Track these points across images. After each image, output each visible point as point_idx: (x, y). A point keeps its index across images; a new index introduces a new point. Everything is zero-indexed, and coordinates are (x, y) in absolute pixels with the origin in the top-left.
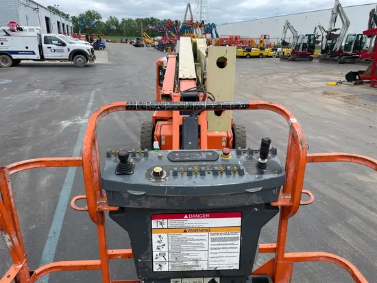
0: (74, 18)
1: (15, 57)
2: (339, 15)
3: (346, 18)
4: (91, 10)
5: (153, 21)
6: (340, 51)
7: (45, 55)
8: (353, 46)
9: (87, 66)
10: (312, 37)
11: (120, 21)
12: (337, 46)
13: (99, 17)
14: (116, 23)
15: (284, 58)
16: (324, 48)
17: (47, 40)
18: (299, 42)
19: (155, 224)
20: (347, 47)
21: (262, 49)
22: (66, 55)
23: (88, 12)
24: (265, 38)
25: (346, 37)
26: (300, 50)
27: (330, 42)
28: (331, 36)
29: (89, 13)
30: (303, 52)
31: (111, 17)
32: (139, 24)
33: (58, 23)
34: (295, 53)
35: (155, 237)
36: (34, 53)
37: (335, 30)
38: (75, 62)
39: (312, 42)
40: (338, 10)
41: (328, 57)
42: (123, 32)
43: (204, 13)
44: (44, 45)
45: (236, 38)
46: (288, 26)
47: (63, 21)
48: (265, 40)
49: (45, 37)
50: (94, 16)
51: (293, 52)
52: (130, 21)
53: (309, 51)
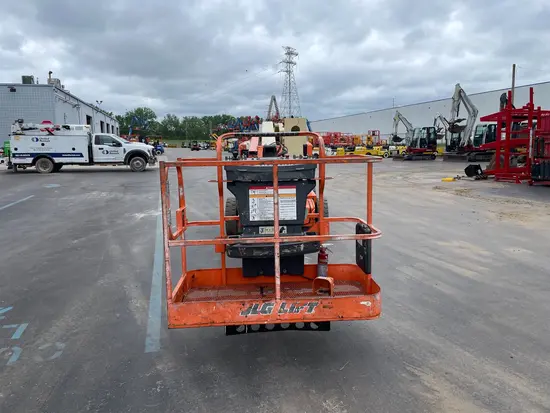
0: (118, 118)
1: (57, 160)
2: (462, 104)
3: (472, 106)
4: (142, 107)
5: (226, 120)
6: (469, 146)
7: (95, 158)
8: (484, 139)
9: (145, 171)
10: (432, 131)
11: (181, 120)
12: (464, 141)
13: (153, 116)
14: (175, 123)
15: (398, 157)
16: (449, 144)
17: (99, 141)
18: (415, 137)
19: (251, 192)
20: (477, 141)
21: (369, 147)
22: (121, 157)
23: (139, 109)
24: (374, 135)
25: (474, 129)
26: (418, 147)
27: (456, 135)
28: (454, 128)
29: (139, 111)
30: (422, 150)
31: (169, 116)
32: (207, 123)
33: (102, 123)
34: (411, 150)
35: (251, 199)
36: (81, 156)
37: (459, 121)
38: (132, 166)
39: (432, 136)
40: (460, 96)
41: (454, 154)
42: (184, 134)
43: (295, 108)
44: (94, 146)
45: (336, 136)
46: (399, 117)
47: (107, 120)
48: (373, 138)
49: (97, 137)
50: (146, 115)
51: (409, 150)
52: (194, 120)
53: (429, 147)
